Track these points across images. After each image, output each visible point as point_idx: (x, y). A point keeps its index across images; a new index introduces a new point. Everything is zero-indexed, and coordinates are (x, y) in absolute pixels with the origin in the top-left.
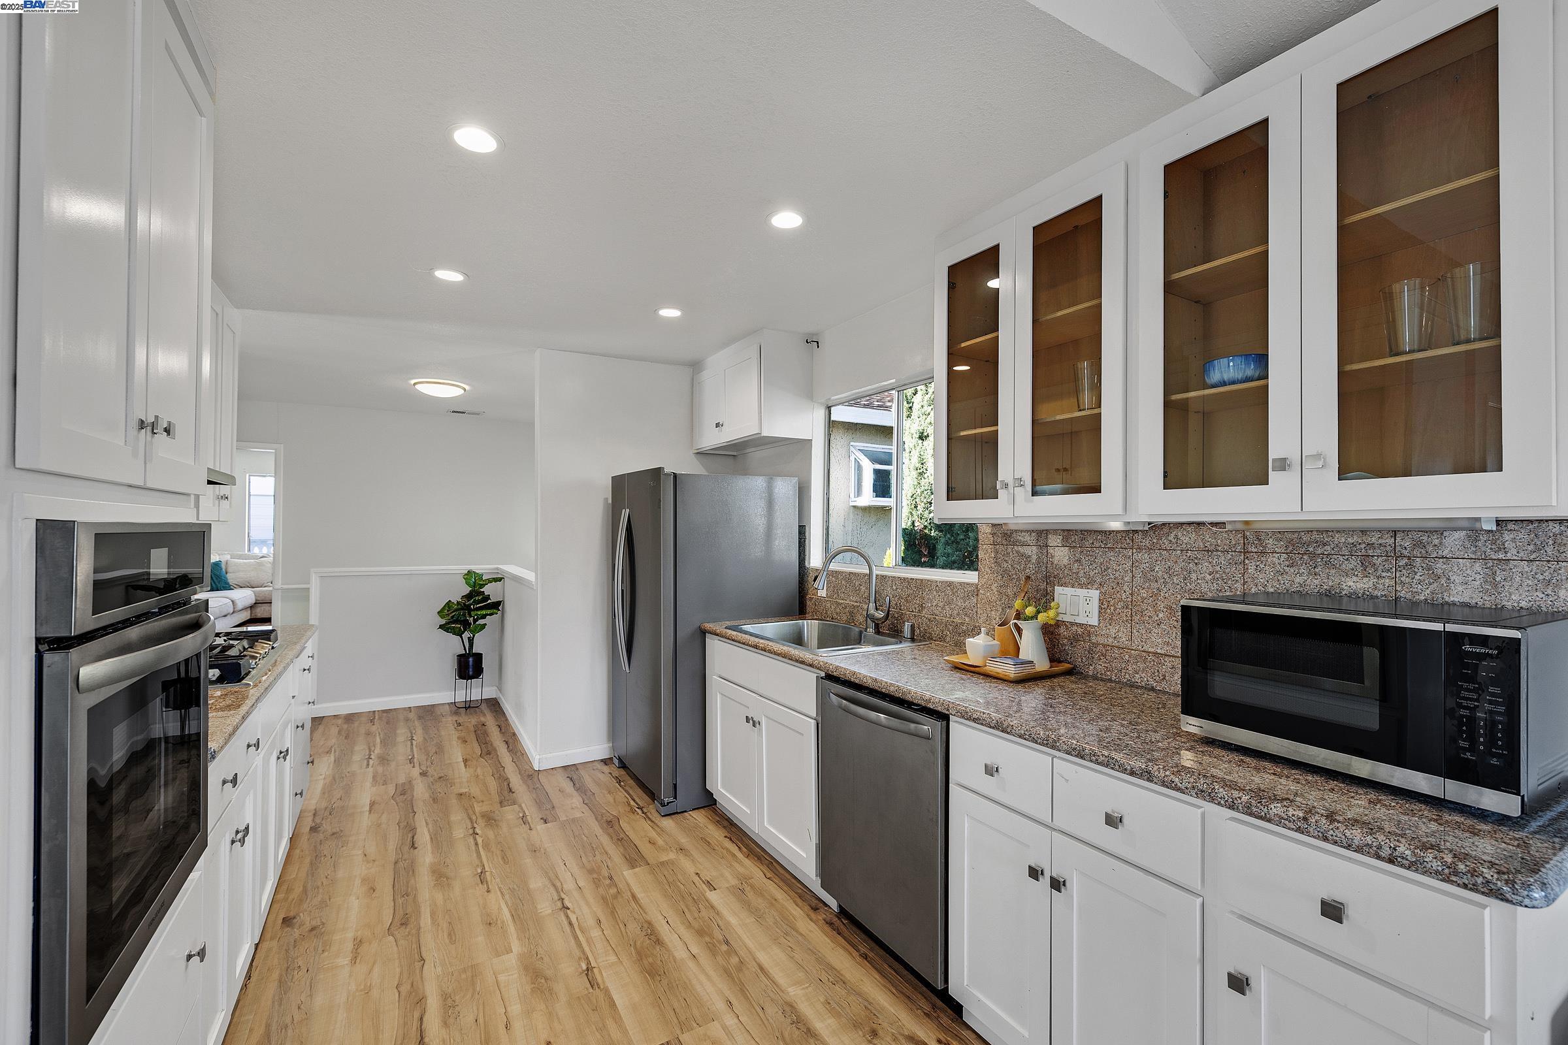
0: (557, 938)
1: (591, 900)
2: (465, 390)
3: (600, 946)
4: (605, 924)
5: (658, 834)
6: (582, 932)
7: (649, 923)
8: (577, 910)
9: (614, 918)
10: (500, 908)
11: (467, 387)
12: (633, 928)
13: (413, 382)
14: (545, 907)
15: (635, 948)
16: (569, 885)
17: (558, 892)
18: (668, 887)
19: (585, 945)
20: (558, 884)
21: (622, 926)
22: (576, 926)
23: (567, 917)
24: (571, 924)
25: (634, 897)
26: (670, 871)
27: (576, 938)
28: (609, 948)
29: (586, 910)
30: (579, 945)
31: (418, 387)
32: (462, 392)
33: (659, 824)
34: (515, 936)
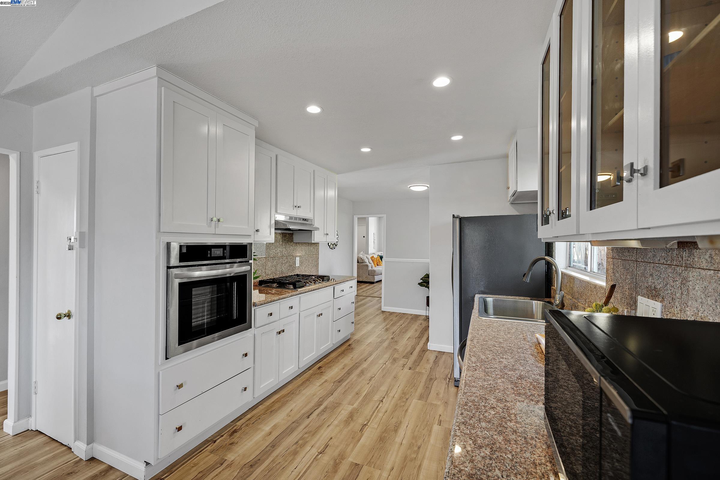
0: (368, 410)
1: (392, 403)
2: (428, 187)
3: (377, 419)
4: (386, 414)
5: (444, 392)
6: (377, 412)
7: (401, 422)
8: (384, 404)
9: (392, 413)
10: (365, 391)
11: (429, 186)
12: (394, 420)
13: (409, 186)
14: (377, 397)
15: (386, 428)
16: (391, 395)
17: (386, 395)
18: (423, 414)
19: (374, 416)
20: (389, 392)
21: (391, 417)
22: (378, 409)
23: (379, 404)
24: (377, 407)
25: (407, 410)
26: (431, 408)
27: (374, 412)
28: (379, 422)
29: (387, 405)
30: (372, 416)
31: (411, 188)
32: (427, 188)
33: (450, 388)
34: (359, 401)
